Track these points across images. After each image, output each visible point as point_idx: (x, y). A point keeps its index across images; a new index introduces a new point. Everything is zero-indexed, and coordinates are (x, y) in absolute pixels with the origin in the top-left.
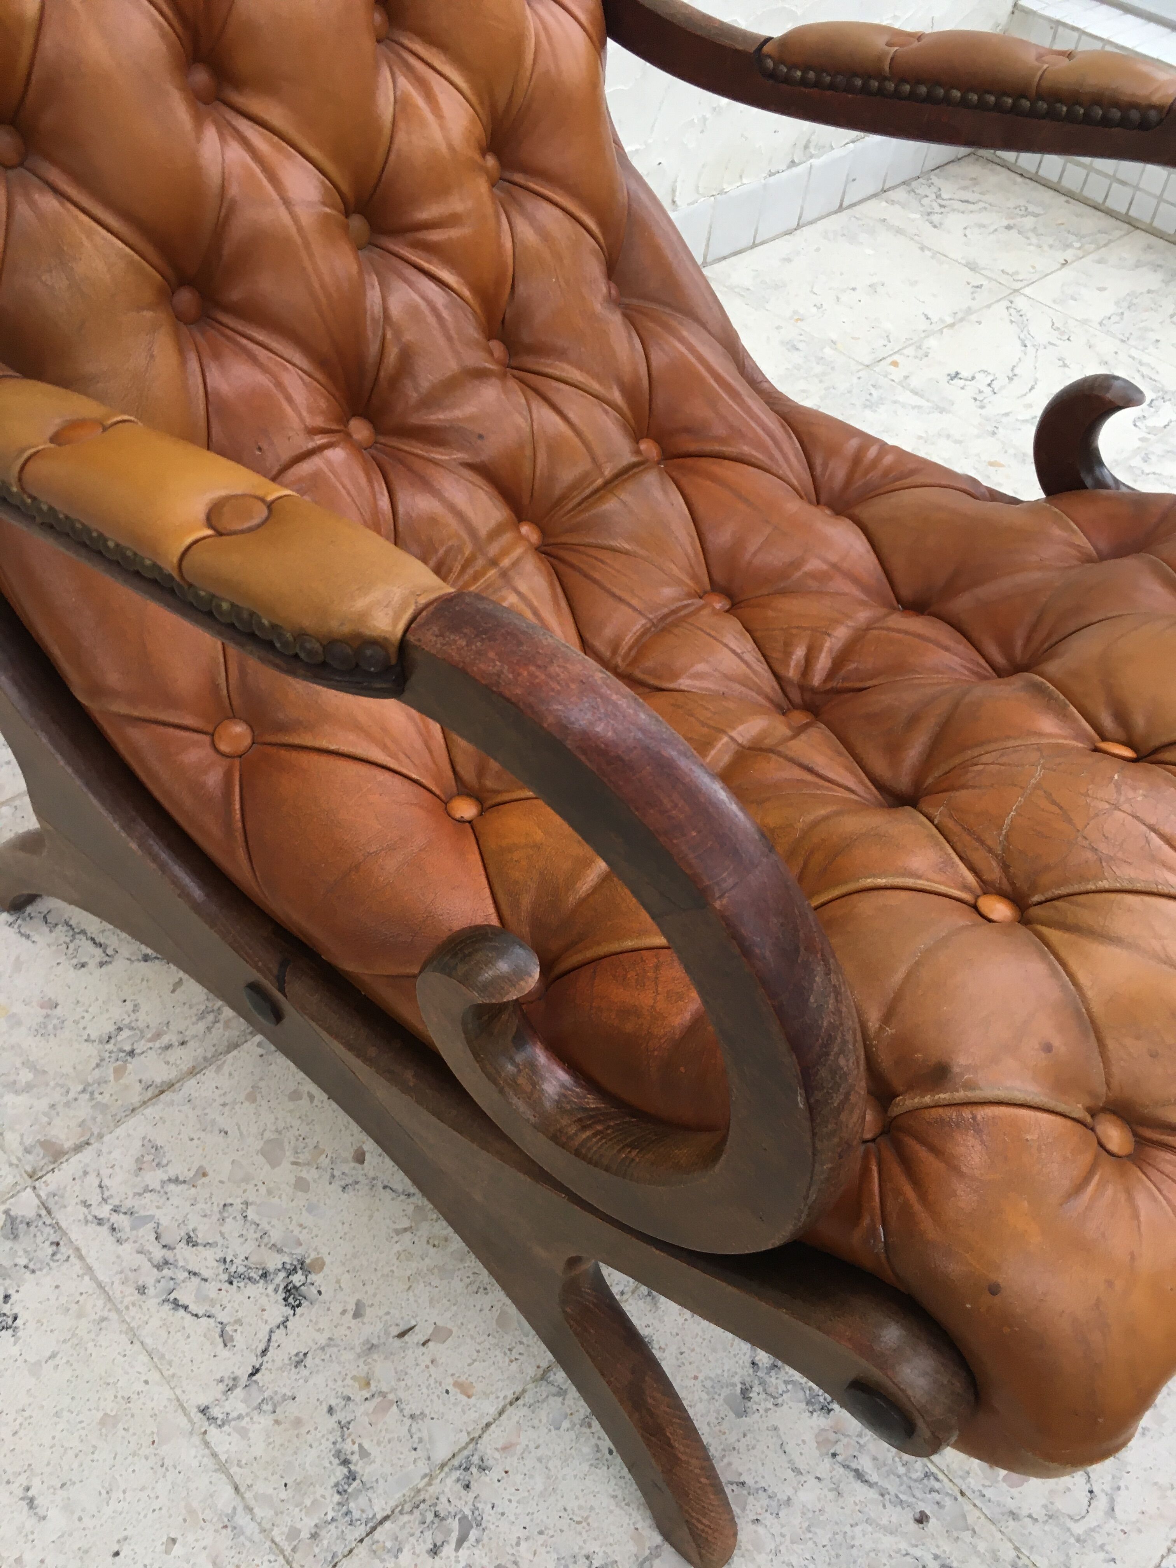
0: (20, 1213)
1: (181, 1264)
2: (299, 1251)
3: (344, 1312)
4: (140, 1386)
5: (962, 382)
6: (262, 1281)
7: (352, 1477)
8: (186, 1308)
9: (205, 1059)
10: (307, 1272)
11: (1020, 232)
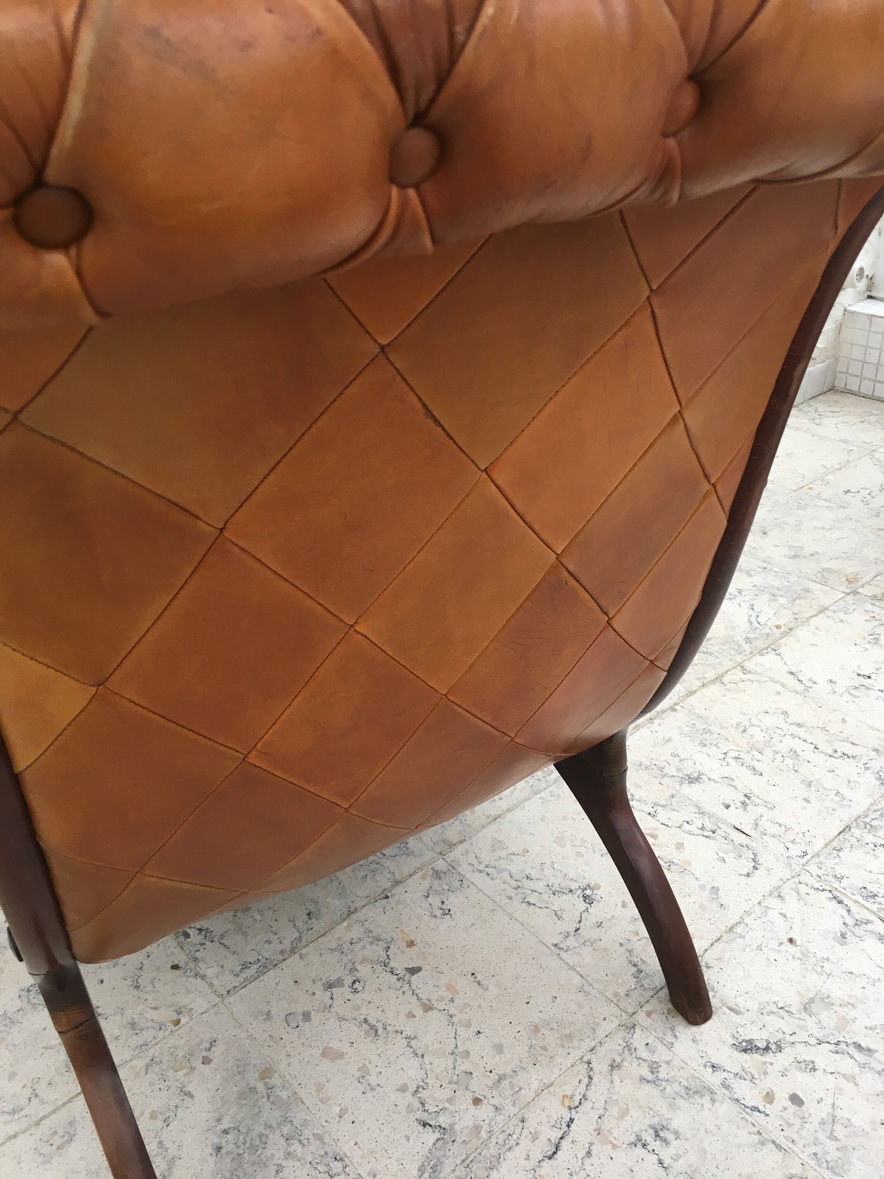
0: (439, 869)
1: (526, 887)
2: (586, 882)
3: (616, 905)
4: (520, 936)
5: (853, 494)
6: (570, 894)
7: (640, 971)
8: (534, 905)
9: (514, 805)
10: (592, 890)
11: (869, 423)
